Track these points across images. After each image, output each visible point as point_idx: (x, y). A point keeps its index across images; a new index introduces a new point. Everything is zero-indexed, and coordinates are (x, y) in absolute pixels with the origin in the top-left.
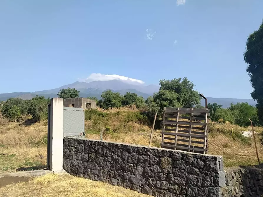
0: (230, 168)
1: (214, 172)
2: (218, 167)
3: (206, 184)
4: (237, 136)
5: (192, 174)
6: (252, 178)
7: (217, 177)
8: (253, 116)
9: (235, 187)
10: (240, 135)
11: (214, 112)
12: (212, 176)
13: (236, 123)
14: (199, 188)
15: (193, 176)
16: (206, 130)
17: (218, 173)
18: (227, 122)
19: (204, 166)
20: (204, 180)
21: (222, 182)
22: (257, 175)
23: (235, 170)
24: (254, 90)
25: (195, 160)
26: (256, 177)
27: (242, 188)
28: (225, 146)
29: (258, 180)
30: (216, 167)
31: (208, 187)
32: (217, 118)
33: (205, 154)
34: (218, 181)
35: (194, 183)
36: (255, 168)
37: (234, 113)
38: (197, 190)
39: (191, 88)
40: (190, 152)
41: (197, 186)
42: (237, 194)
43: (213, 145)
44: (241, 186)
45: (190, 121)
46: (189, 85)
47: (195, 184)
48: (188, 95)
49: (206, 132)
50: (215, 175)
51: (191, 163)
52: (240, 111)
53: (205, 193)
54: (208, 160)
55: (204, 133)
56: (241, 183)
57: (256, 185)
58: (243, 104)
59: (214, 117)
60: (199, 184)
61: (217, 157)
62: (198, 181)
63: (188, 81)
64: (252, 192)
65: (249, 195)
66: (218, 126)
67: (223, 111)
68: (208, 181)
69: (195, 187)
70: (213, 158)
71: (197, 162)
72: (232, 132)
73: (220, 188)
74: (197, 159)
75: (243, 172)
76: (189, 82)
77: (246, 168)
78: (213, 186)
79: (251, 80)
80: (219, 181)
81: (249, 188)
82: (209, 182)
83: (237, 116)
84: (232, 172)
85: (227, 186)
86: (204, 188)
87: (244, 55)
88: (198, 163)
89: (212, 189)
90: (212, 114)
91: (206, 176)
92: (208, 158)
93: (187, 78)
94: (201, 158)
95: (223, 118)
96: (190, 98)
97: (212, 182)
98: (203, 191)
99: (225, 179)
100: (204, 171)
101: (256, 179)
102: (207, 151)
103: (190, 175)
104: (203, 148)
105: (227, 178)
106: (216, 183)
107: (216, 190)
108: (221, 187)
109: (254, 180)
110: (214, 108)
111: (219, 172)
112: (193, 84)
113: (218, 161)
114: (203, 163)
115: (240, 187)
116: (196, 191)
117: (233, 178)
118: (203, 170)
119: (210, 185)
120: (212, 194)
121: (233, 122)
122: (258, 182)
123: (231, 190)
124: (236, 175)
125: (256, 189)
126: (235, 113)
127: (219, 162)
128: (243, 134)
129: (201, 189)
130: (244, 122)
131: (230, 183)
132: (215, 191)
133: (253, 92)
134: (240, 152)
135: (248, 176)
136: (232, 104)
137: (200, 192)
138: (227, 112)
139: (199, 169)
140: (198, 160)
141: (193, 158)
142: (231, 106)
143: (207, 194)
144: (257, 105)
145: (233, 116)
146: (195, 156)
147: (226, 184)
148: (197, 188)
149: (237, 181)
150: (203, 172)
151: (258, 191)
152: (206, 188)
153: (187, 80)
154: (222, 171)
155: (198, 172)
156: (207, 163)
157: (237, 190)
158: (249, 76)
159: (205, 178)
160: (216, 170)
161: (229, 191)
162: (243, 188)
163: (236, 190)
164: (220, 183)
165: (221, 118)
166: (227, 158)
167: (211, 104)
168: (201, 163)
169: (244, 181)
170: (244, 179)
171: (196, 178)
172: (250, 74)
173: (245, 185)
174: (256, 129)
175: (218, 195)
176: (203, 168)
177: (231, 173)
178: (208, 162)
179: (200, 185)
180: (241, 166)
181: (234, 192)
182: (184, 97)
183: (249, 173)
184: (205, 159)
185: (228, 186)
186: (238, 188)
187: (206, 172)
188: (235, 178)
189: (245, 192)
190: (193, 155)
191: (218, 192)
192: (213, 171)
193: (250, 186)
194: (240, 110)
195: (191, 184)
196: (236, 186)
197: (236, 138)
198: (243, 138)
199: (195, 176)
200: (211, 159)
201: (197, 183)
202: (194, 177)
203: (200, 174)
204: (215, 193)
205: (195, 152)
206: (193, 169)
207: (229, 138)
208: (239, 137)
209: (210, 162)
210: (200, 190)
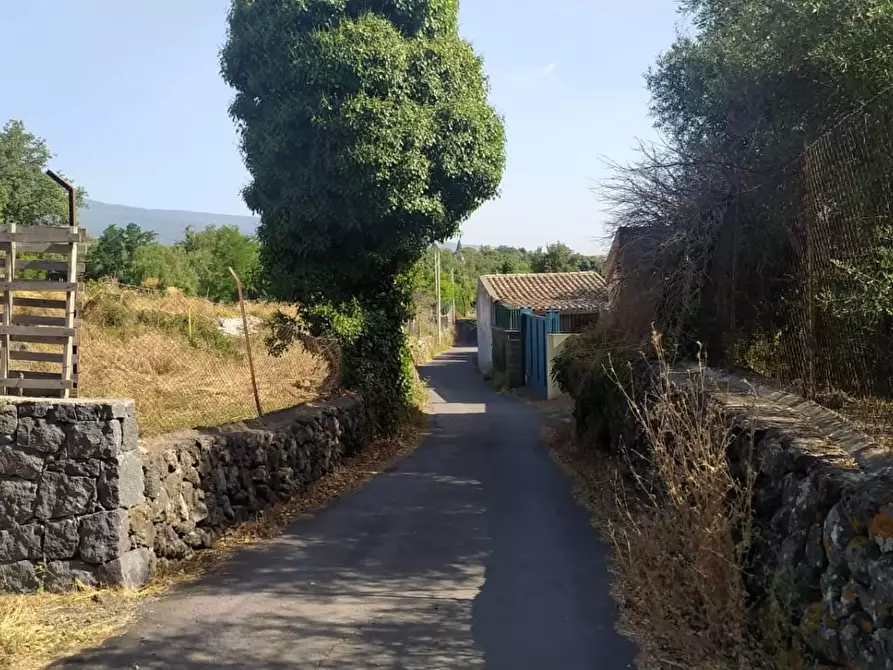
0: (162, 440)
1: (101, 459)
2: (117, 439)
3: (69, 507)
4: (203, 335)
5: (14, 477)
6: (235, 461)
7: (113, 474)
8: (253, 270)
9: (176, 500)
10: (211, 331)
11: (131, 257)
12: (92, 476)
13: (201, 294)
14: (43, 523)
15: (19, 484)
16: (72, 310)
17: (116, 462)
18: (172, 290)
19: (65, 441)
20: (64, 493)
21: (129, 489)
22: (250, 450)
23: (179, 442)
24: (251, 178)
25: (27, 425)
26: (247, 457)
27: (200, 499)
28: (164, 369)
29: (255, 465)
30: (109, 439)
31: (76, 516)
32: (140, 276)
33: (67, 400)
34: (115, 490)
35: (21, 511)
36: (246, 429)
37: (196, 261)
38: (36, 533)
39: (40, 163)
40: (7, 397)
41: (35, 517)
42: (183, 520)
43: (123, 367)
44: (200, 493)
45: (7, 275)
46: (33, 151)
47: (28, 514)
48: (29, 190)
49: (72, 316)
50: (105, 468)
51: (9, 437)
52: (214, 252)
53: (67, 540)
54: (79, 419)
55: (63, 322)
56: (199, 481)
57: (248, 482)
58: (226, 230)
59: (129, 274)
60: (45, 511)
61: (114, 406)
62: (38, 502)
63: (26, 135)
64: (235, 507)
65: (225, 518)
66: (141, 304)
67: (161, 253)
68: (79, 494)
69: (27, 522)
70: (96, 410)
71: (33, 431)
72: (186, 321)
73: (123, 511)
74: (34, 418)
75: (206, 444)
76: (29, 137)
77: (219, 433)
78: (97, 509)
79: (242, 145)
80: (119, 487)
81: (224, 493)
82: (84, 496)
83: (205, 270)
84: (170, 452)
85: (149, 501)
86: (63, 522)
87: (221, 56)
88: (38, 435)
89: (94, 518)
90: (122, 262)
91: (69, 479)
92: (78, 413)
93: (21, 123)
94: (50, 416)
95: (160, 276)
96: (35, 202)
97: (91, 497)
98: (60, 534)
99: (142, 478)
100: (62, 462)
101: (247, 464)
102: (75, 385)
103: (8, 483)
104: (58, 376)
105: (148, 474)
106: (107, 496)
107: (108, 522)
108: (126, 509)
109: (240, 468)
110: (130, 242)
111: (118, 458)
112: (49, 147)
113: (118, 419)
114: (58, 432)
115: (196, 498)
116: (33, 536)
117: (171, 469)
118: (57, 458)
119: (87, 505)
120: (94, 536)
121: (193, 289)
122: (254, 471)
123: (163, 513)
124: (182, 460)
125: (246, 494)
126: (199, 260)
127: (121, 420)
128: (222, 326)
129: (51, 528)
130: (226, 288)
131: (160, 490)
132: (104, 523)
133: (248, 184)
134: (207, 385)
135: (222, 458)
136: (191, 229)
137: (47, 539)
138: (174, 256)
139: (43, 455)
140: (37, 425)
141: (20, 416)
142: (188, 236)
143: (76, 541)
144: (260, 228)
145: (192, 271)
146: (25, 410)
147: (145, 495)
148: (34, 525)
149: (185, 480)
150: (60, 466)
151: (252, 498)
152: (72, 519)
153: (24, 132)
154: (129, 453)
155: (40, 469)
156: (75, 431)
157: (185, 508)
158: (237, 131)
159: (66, 487)
160: (107, 451)
161: (158, 514)
162: (206, 496)
163: (180, 508)
164: (121, 495)
165: (152, 276)
166: (167, 407)
167: (117, 227)
168: (53, 433)
169: (209, 474)
170: (209, 470)
171: (31, 490)
172: (240, 125)
173: (211, 488)
174: (261, 310)
175: (113, 536)
176: (58, 451)
177: (166, 455)
178: (77, 427)
179: (49, 514)
180: (200, 429)
181: (174, 516)
182: (11, 195)
183: (227, 446)
184: (68, 416)
185: (152, 499)
186: (187, 503)
187: (72, 462)
188: (178, 471)
189: (211, 510)
190: (18, 405)
191: (115, 527)
192: (97, 455)
193: (228, 489)
194: (214, 249)
195: (12, 516)
196: (181, 497)
197: (200, 341)
198: (219, 340)
199: (29, 484)
200: (92, 413)
201: (35, 510)
202: (24, 488)
203: (47, 474)
204: (105, 533)
205: (27, 393)
206: (18, 459)
207: (175, 343)
208: (208, 336)
209: (86, 424)
210: (47, 531)
